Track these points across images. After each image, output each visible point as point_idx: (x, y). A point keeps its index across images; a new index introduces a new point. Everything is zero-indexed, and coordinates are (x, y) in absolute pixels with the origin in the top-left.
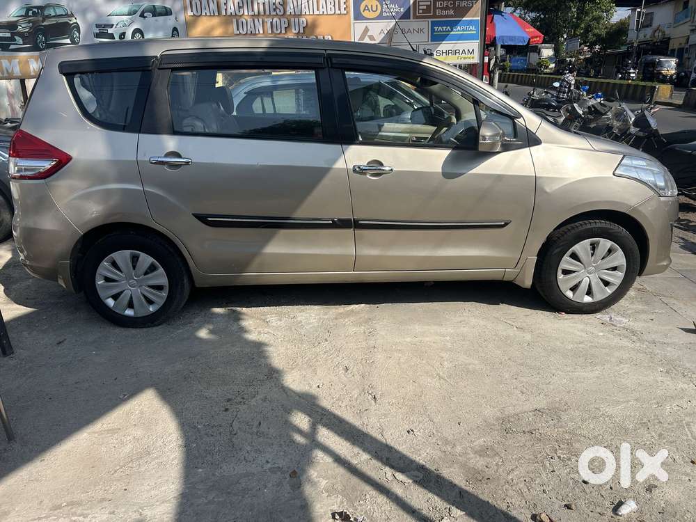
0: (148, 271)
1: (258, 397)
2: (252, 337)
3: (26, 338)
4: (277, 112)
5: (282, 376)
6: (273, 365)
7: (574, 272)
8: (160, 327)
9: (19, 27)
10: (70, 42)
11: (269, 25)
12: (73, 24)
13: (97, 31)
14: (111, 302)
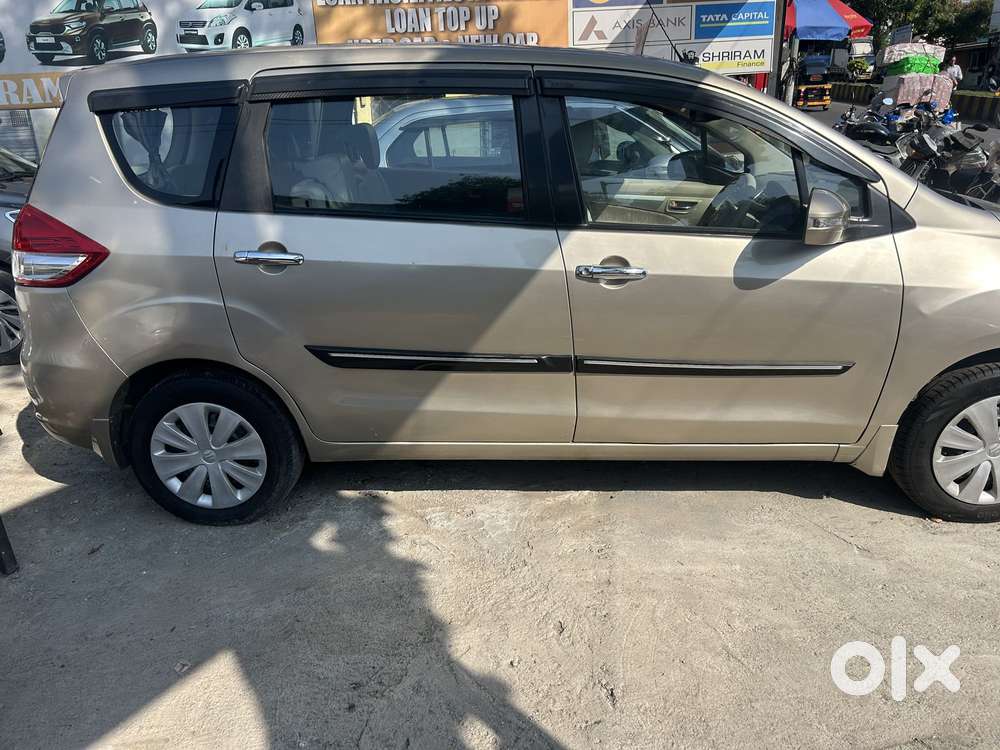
0: (235, 436)
1: (408, 682)
2: (400, 550)
3: (43, 540)
4: (451, 155)
5: (449, 638)
6: (434, 611)
7: (965, 451)
8: (254, 524)
9: (67, 28)
10: (142, 50)
11: (440, 16)
12: (146, 22)
13: (182, 32)
14: (175, 485)
